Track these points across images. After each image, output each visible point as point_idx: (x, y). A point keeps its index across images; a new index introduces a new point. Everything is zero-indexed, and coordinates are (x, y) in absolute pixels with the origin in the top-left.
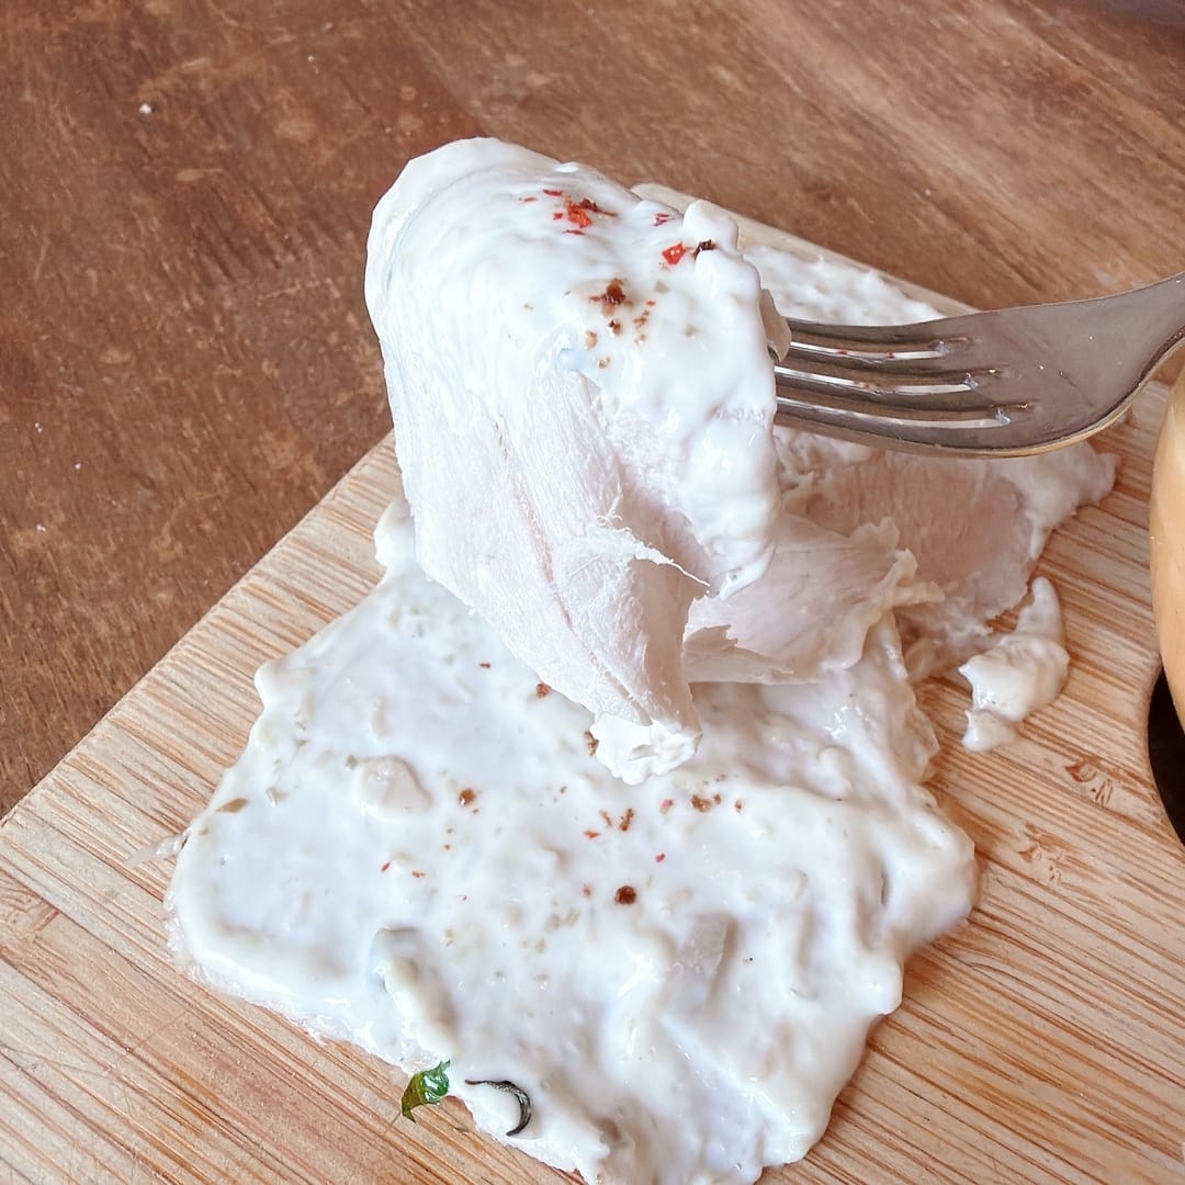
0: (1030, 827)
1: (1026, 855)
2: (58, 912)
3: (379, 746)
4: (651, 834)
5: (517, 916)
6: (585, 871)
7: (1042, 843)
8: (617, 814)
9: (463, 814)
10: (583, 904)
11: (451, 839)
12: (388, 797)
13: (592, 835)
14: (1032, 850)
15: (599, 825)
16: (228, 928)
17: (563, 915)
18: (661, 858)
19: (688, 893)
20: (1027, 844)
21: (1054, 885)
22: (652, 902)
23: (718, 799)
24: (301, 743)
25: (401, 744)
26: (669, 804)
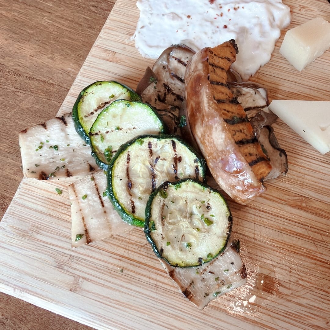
0: (300, 5)
1: (300, 10)
2: (116, 53)
3: (167, 11)
4: (227, 16)
5: (206, 33)
6: (216, 24)
7: (302, 8)
8: (220, 14)
9: (189, 20)
10: (217, 29)
11: (188, 24)
12: (173, 19)
13: (215, 18)
14: (301, 9)
15: (216, 16)
16: (151, 47)
17: (214, 31)
18: (230, 20)
19: (237, 24)
20: (300, 8)
21: (306, 14)
22: (230, 27)
23: (239, 7)
24: (152, 14)
25: (172, 10)
26: (229, 10)
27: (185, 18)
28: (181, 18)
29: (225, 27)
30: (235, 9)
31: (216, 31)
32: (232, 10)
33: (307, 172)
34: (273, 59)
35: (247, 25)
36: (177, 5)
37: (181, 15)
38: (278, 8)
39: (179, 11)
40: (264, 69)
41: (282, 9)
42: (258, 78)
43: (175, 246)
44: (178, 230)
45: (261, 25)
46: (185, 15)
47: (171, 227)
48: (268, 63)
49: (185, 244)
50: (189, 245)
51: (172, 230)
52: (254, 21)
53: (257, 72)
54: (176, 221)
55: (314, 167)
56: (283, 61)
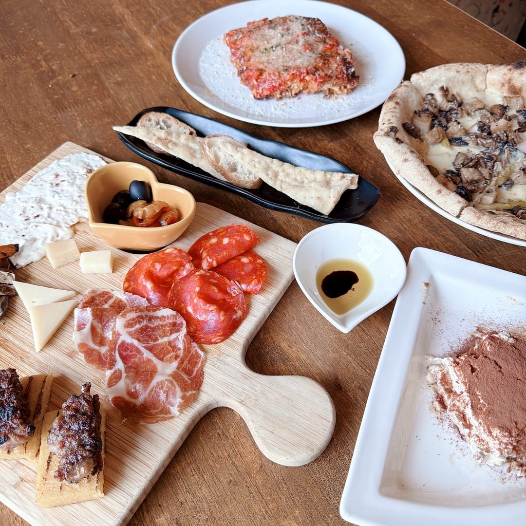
4: (29, 229)
5: (9, 238)
6: (19, 233)
8: (26, 228)
9: (7, 228)
10: (18, 236)
15: (23, 229)
18: (29, 232)
19: (32, 235)
28: (2, 226)
29: (23, 236)
32: (34, 227)
38: (63, 230)
39: (4, 223)
45: (46, 238)
46: (6, 225)
48: (39, 261)
52: (43, 235)
53: (27, 264)
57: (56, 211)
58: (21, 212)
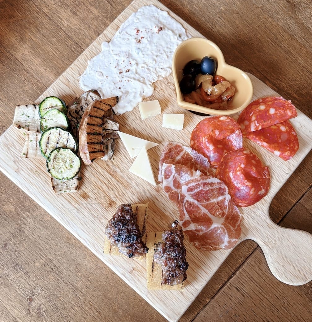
2: (70, 82)
3: (99, 70)
4: (123, 83)
5: (110, 88)
6: (117, 85)
8: (121, 81)
9: (106, 78)
10: (116, 88)
11: (105, 80)
12: (100, 76)
13: (118, 82)
15: (119, 81)
16: (85, 85)
18: (124, 85)
19: (125, 88)
22: (122, 89)
23: (130, 81)
24: (92, 69)
25: (101, 70)
26: (125, 80)
27: (105, 77)
29: (120, 88)
30: (128, 81)
31: (115, 89)
32: (127, 81)
33: (121, 163)
34: (134, 110)
35: (130, 91)
36: (105, 68)
37: (104, 75)
38: (147, 87)
39: (104, 72)
40: (128, 113)
41: (149, 88)
42: (124, 117)
43: (56, 170)
44: (59, 165)
45: (136, 93)
46: (106, 75)
47: (56, 163)
48: (131, 111)
49: (60, 171)
50: (61, 172)
51: (56, 164)
52: (134, 90)
53: (124, 113)
54: (59, 162)
55: (125, 161)
56: (138, 112)
57: (141, 68)
58: (115, 64)
